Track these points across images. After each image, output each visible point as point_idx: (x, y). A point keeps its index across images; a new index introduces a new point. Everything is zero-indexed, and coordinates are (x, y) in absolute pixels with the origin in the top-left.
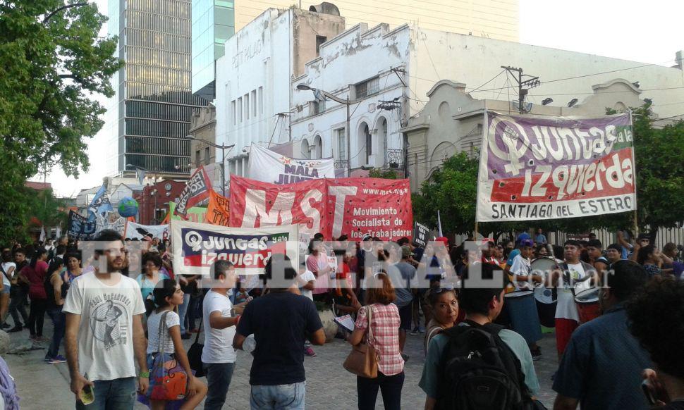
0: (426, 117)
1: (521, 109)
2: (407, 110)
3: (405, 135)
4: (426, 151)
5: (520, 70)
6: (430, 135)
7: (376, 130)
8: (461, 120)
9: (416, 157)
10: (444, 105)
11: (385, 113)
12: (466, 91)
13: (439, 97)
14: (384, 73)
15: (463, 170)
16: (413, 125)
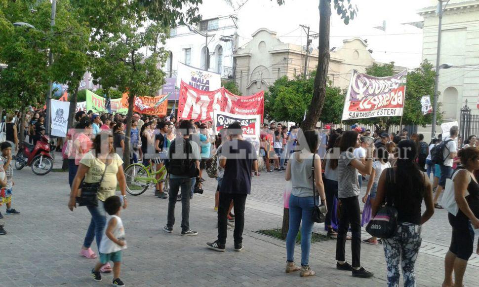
0: (249, 49)
1: (307, 51)
2: (237, 43)
3: (235, 59)
4: (249, 70)
5: (309, 28)
6: (252, 60)
7: (214, 53)
8: (273, 54)
9: (242, 73)
10: (263, 44)
11: (223, 43)
12: (277, 37)
13: (259, 38)
14: (222, 17)
15: (287, 86)
16: (240, 53)
